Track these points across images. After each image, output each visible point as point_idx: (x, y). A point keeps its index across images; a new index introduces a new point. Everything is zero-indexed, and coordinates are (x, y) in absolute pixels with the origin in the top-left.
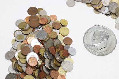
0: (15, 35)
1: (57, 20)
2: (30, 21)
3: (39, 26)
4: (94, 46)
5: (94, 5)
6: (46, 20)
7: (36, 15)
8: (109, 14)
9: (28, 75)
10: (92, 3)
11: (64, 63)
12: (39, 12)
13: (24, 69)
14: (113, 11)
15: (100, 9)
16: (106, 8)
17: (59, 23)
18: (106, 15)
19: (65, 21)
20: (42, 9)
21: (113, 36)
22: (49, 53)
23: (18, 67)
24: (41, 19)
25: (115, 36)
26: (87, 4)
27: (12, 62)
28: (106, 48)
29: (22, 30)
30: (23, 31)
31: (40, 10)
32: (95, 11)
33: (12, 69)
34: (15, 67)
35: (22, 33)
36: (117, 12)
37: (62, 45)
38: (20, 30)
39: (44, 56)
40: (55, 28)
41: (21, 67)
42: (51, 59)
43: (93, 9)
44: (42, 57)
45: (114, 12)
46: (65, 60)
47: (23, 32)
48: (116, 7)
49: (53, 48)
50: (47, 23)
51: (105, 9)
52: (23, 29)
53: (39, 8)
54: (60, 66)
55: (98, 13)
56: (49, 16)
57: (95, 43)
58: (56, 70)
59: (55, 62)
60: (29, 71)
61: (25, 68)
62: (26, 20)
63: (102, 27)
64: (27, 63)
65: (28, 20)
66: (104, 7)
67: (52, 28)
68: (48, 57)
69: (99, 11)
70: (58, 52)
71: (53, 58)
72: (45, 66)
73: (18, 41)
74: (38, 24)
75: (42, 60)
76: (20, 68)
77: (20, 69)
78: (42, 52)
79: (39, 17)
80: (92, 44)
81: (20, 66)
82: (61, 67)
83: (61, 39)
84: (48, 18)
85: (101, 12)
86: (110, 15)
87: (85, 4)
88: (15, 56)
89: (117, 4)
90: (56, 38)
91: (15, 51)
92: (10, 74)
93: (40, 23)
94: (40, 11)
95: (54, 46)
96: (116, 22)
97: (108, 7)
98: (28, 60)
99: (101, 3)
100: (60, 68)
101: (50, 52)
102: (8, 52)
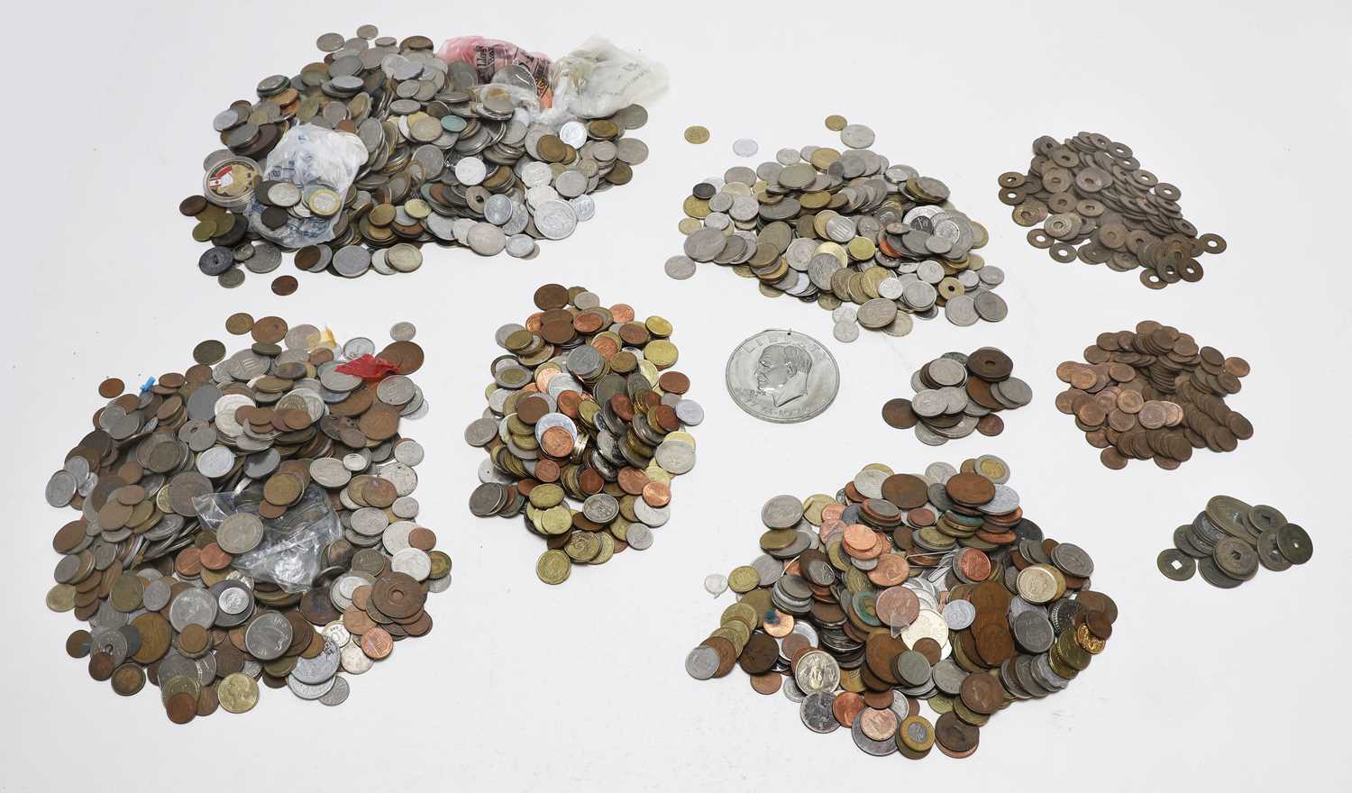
0: (494, 372)
1: (635, 320)
2: (542, 325)
3: (573, 339)
4: (764, 393)
5: (758, 268)
6: (598, 319)
7: (565, 308)
8: (812, 296)
9: (542, 483)
10: (754, 262)
11: (665, 448)
12: (574, 298)
13: (531, 468)
14: (825, 284)
15: (781, 279)
16: (801, 275)
17: (642, 328)
18: (803, 298)
19: (662, 322)
20: (582, 290)
21: (826, 362)
22: (613, 414)
23: (508, 462)
24: (580, 319)
25: (834, 360)
26: (736, 266)
27: (489, 450)
28: (805, 398)
29: (517, 353)
30: (521, 357)
31: (577, 291)
32: (763, 288)
33: (491, 472)
34: (499, 462)
35: (520, 364)
36: (839, 287)
37: (656, 394)
38: (512, 357)
39: (594, 425)
40: (630, 342)
41: (521, 460)
42: (620, 432)
43: (757, 282)
44: (587, 428)
45: (829, 288)
46: (668, 438)
47: (522, 361)
48: (834, 270)
49: (622, 399)
50: (602, 329)
51: (798, 280)
52: (521, 352)
53: (574, 286)
54: (650, 458)
55: (774, 293)
56: (608, 307)
57: (767, 384)
58: (636, 468)
59: (632, 443)
60: (548, 470)
61: (534, 463)
62: (531, 325)
63: (789, 334)
64: (538, 448)
65: (538, 324)
66: (792, 272)
67: (619, 342)
68: (607, 428)
69: (778, 286)
70: (642, 412)
71: (623, 430)
72: (599, 454)
73: (505, 388)
74: (572, 333)
75: (587, 436)
76: (518, 466)
77: (516, 469)
78: (588, 411)
79: (575, 313)
80: (756, 389)
81: (515, 456)
82: (654, 459)
83: (651, 375)
84: (602, 315)
85: (784, 291)
86: (817, 299)
87: (731, 268)
88: (500, 432)
89: (837, 260)
90: (633, 372)
91: (499, 420)
92: (486, 487)
93: (579, 329)
94: (575, 294)
95: (627, 394)
96: (837, 318)
97: (806, 272)
98: (542, 437)
99: (783, 261)
100: (653, 462)
101: (613, 412)
102: (476, 423)
